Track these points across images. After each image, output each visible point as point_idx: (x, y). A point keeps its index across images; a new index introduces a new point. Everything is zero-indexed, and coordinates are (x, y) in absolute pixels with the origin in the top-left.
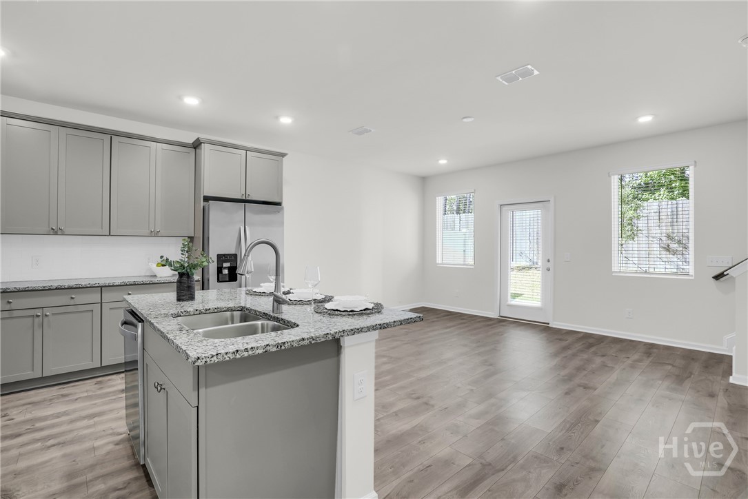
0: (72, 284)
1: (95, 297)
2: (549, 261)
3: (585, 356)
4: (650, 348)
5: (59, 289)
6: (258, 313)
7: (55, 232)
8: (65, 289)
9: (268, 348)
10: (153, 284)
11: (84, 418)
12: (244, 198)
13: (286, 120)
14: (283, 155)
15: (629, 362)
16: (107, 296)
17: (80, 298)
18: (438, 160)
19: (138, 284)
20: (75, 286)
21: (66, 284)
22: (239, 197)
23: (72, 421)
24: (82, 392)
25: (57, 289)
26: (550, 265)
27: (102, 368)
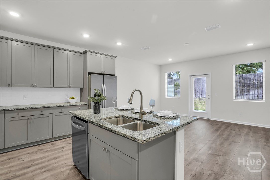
0: (41, 106)
1: (50, 111)
2: (209, 96)
3: (228, 130)
4: (250, 127)
5: (37, 108)
6: (132, 118)
7: (33, 86)
8: (39, 108)
9: (162, 134)
10: (70, 106)
11: (52, 159)
12: (102, 73)
13: (119, 44)
14: (116, 57)
15: (245, 132)
16: (54, 111)
17: (44, 112)
18: (168, 59)
19: (65, 106)
20: (42, 107)
21: (39, 106)
22: (101, 73)
23: (48, 161)
24: (48, 148)
25: (36, 108)
26: (209, 97)
27: (52, 138)
